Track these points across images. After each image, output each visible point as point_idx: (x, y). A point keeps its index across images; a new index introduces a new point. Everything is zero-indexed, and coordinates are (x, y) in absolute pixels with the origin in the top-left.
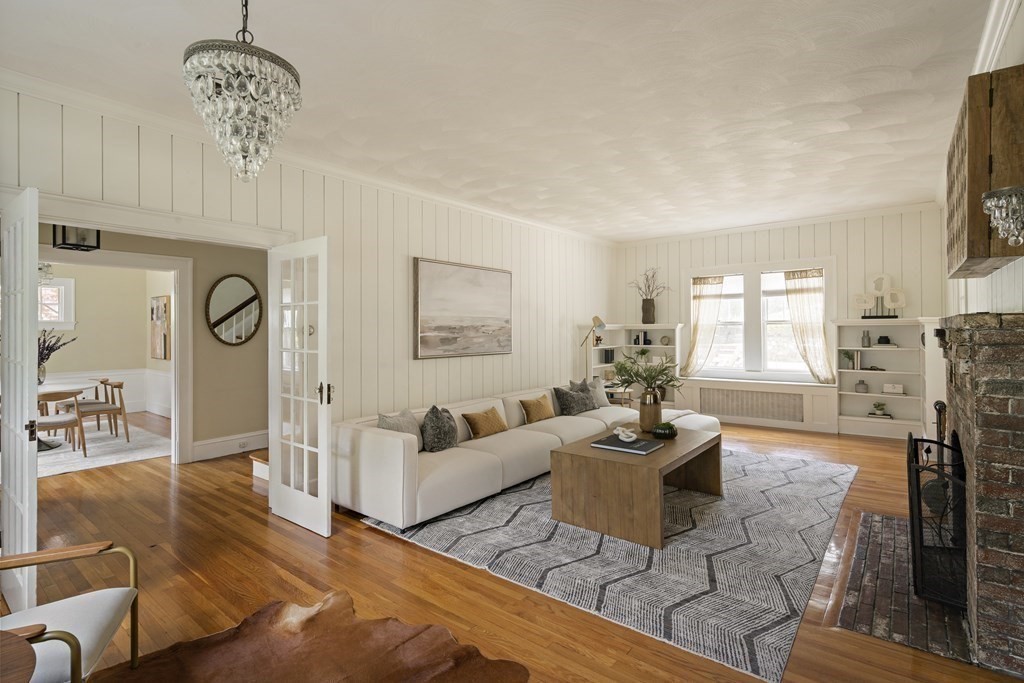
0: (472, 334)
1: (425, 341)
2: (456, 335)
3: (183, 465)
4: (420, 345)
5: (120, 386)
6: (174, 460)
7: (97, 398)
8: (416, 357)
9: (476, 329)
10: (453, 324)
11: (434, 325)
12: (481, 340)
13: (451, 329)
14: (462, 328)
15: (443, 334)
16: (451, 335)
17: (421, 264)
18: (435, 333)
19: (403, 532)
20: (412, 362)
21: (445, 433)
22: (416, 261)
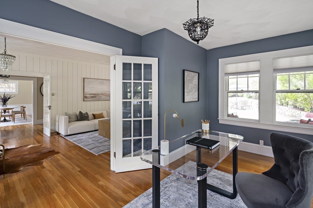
0: (101, 95)
1: (86, 97)
2: (96, 96)
3: (34, 125)
4: (85, 98)
5: (25, 107)
6: (33, 124)
7: (21, 110)
8: (84, 101)
9: (103, 94)
10: (95, 93)
11: (89, 93)
12: (104, 97)
13: (94, 94)
14: (98, 94)
15: (92, 95)
16: (94, 96)
17: (85, 79)
18: (90, 95)
19: (65, 136)
20: (83, 102)
21: (83, 117)
22: (84, 78)
